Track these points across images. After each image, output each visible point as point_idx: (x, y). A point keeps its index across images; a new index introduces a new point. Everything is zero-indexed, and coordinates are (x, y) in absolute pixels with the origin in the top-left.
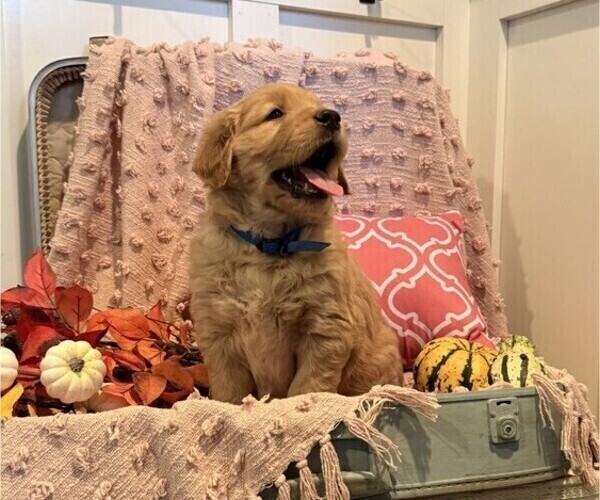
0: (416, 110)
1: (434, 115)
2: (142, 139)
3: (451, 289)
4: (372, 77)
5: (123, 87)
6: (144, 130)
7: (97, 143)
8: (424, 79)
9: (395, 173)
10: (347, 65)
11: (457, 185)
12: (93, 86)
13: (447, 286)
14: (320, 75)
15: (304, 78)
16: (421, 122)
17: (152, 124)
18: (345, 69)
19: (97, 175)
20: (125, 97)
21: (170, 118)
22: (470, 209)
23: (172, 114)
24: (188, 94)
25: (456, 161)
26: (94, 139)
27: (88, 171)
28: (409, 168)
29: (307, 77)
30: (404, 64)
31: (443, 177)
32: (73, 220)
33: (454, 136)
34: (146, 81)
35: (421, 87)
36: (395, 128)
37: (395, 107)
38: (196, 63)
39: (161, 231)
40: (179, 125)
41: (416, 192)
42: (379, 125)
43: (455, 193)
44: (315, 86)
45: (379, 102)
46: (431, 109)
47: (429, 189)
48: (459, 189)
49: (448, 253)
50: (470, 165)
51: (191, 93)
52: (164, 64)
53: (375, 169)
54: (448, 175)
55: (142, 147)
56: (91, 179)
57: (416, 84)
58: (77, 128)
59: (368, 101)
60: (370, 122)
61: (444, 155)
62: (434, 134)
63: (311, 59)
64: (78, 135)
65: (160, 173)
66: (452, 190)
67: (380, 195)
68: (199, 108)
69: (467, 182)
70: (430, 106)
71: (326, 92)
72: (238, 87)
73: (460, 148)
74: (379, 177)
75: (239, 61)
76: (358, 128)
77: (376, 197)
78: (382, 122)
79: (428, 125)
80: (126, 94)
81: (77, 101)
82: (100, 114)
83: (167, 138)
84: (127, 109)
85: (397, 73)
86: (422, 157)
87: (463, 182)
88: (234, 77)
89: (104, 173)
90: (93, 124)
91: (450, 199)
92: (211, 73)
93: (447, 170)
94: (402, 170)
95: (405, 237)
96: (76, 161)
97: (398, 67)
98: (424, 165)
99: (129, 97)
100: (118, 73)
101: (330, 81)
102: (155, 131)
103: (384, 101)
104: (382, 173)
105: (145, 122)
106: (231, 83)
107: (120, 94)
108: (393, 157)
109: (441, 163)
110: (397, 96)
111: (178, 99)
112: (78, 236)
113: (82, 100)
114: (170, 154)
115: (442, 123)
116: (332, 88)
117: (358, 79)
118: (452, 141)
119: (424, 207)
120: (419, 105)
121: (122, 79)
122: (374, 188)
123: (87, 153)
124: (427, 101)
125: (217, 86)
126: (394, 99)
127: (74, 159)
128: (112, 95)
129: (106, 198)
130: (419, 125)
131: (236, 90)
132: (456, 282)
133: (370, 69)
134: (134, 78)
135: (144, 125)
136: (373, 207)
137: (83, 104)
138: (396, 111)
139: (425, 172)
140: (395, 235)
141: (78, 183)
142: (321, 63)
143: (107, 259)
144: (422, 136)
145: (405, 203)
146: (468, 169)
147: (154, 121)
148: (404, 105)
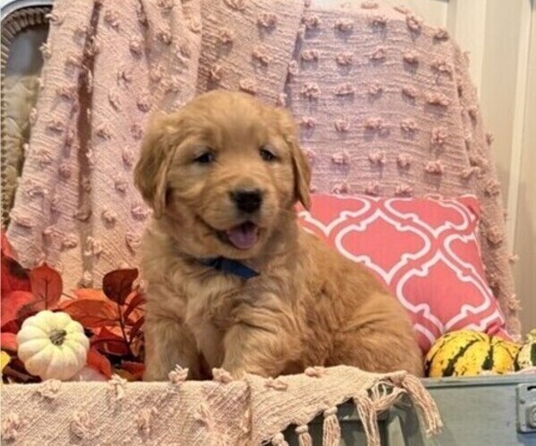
0: (430, 74)
1: (451, 79)
2: (117, 93)
3: (468, 279)
4: (381, 32)
5: (95, 32)
6: (118, 84)
7: (65, 97)
8: (441, 38)
9: (403, 148)
10: (353, 17)
11: (473, 164)
12: (61, 31)
13: (464, 275)
14: (321, 27)
15: (303, 29)
16: (436, 88)
17: (127, 77)
18: (351, 21)
19: (63, 135)
20: (98, 44)
21: (147, 72)
22: (487, 194)
23: (150, 68)
24: (169, 43)
25: (474, 136)
26: (62, 92)
27: (54, 130)
28: (419, 143)
29: (307, 29)
30: (419, 19)
31: (459, 154)
32: (37, 188)
33: (473, 107)
34: (121, 27)
35: (436, 47)
36: (407, 95)
37: (406, 70)
38: (180, 7)
39: (136, 206)
40: (158, 80)
41: (427, 172)
42: (387, 89)
43: (472, 173)
44: (315, 41)
45: (388, 63)
46: (447, 73)
47: (442, 167)
48: (477, 168)
49: (465, 239)
50: (489, 142)
51: (174, 41)
52: (142, 8)
53: (381, 143)
54: (464, 151)
55: (116, 104)
56: (58, 140)
57: (431, 44)
58: (41, 80)
59: (376, 61)
60: (377, 85)
61: (461, 127)
62: (450, 103)
63: (311, 8)
64: (43, 88)
65: (135, 137)
66: (468, 170)
67: (385, 174)
68: (184, 59)
69: (485, 162)
70: (447, 69)
71: (328, 48)
72: (228, 37)
73: (478, 121)
74: (384, 151)
75: (229, 6)
76: (363, 92)
77: (380, 177)
78: (390, 86)
79: (444, 92)
80: (99, 41)
81: (42, 48)
82: (69, 63)
83: (144, 95)
84: (100, 60)
85: (411, 29)
86: (435, 130)
87: (481, 162)
88: (222, 25)
89: (71, 135)
90: (61, 75)
91: (465, 180)
92: (197, 19)
93: (463, 145)
94: (412, 145)
95: (416, 219)
96: (41, 118)
97: (411, 22)
98: (437, 139)
99: (102, 44)
100: (90, 15)
101: (333, 35)
102: (130, 86)
103: (394, 62)
104: (388, 148)
105: (121, 73)
106: (220, 32)
107: (92, 41)
108: (402, 128)
109: (458, 137)
110: (409, 56)
111: (158, 49)
112: (42, 207)
113: (47, 47)
114: (147, 114)
115: (460, 91)
116: (336, 43)
117: (364, 34)
118: (470, 113)
119: (435, 189)
120: (434, 68)
121: (94, 23)
122: (378, 164)
123: (53, 109)
124: (444, 64)
125: (203, 36)
126: (406, 60)
127: (37, 116)
128: (83, 41)
129: (72, 165)
130: (433, 91)
131: (225, 40)
132: (474, 271)
133: (379, 23)
134: (108, 21)
135: (119, 78)
136: (376, 187)
137: (49, 52)
138: (408, 74)
139: (438, 147)
140: (405, 216)
141: (42, 144)
142: (324, 12)
143: (73, 237)
144: (437, 104)
145: (414, 184)
146: (486, 147)
147: (130, 73)
148: (417, 67)
